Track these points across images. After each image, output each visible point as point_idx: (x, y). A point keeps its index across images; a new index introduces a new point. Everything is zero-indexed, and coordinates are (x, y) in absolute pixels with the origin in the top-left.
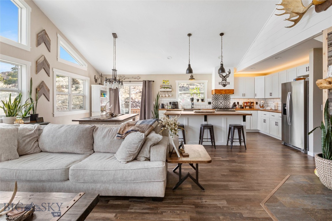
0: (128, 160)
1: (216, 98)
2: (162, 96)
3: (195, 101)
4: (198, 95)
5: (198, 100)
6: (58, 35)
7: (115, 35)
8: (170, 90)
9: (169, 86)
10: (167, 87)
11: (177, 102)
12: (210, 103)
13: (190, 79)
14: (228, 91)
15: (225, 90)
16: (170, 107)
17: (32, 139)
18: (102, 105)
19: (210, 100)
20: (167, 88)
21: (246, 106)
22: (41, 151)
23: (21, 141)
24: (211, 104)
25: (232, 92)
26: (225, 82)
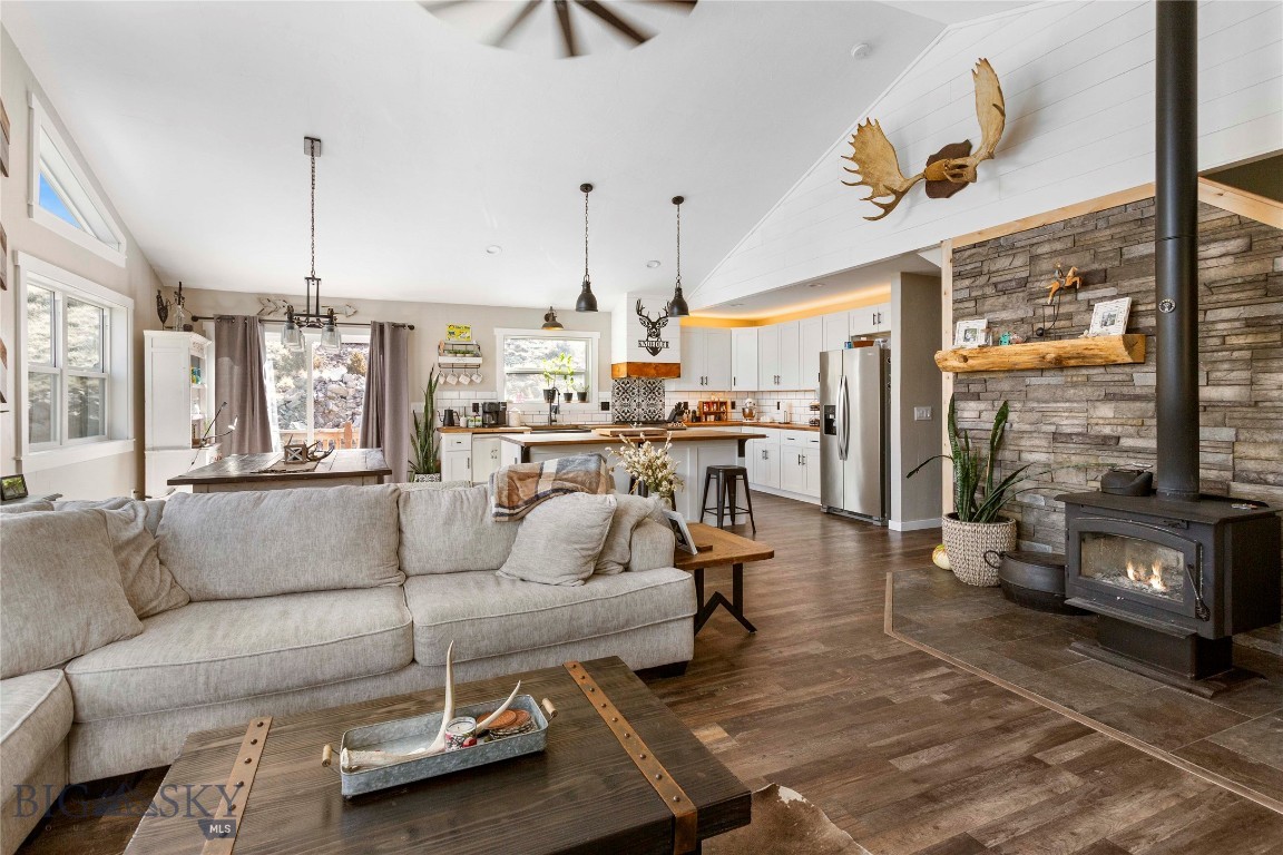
1: (623, 389)
3: (560, 400)
4: (569, 377)
5: (569, 397)
6: (34, 101)
7: (313, 144)
9: (470, 348)
10: (463, 348)
11: (505, 404)
12: (605, 406)
13: (539, 326)
14: (661, 370)
15: (657, 366)
16: (476, 420)
17: (147, 555)
19: (607, 396)
20: (465, 353)
21: (706, 414)
24: (611, 408)
25: (673, 371)
26: (656, 339)
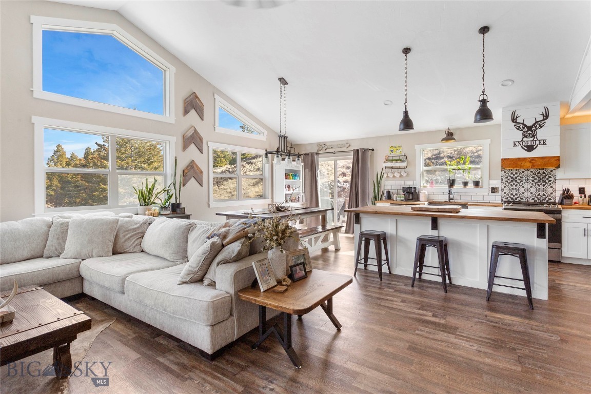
0: (184, 280)
1: (512, 179)
2: (388, 176)
3: (458, 186)
5: (465, 184)
6: (216, 96)
7: (283, 81)
8: (404, 164)
9: (401, 158)
10: (398, 158)
11: (415, 188)
13: (443, 140)
14: (539, 162)
15: (532, 160)
16: (403, 196)
17: (135, 234)
18: (291, 192)
19: (496, 183)
20: (396, 161)
22: (142, 251)
23: (121, 235)
24: (500, 191)
25: (554, 162)
26: (532, 139)
